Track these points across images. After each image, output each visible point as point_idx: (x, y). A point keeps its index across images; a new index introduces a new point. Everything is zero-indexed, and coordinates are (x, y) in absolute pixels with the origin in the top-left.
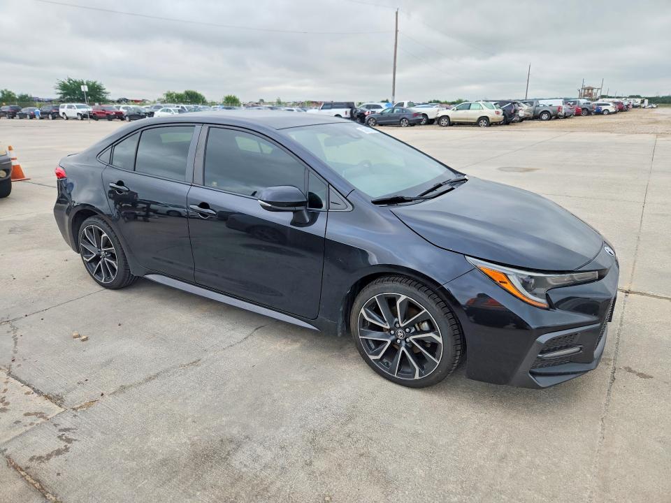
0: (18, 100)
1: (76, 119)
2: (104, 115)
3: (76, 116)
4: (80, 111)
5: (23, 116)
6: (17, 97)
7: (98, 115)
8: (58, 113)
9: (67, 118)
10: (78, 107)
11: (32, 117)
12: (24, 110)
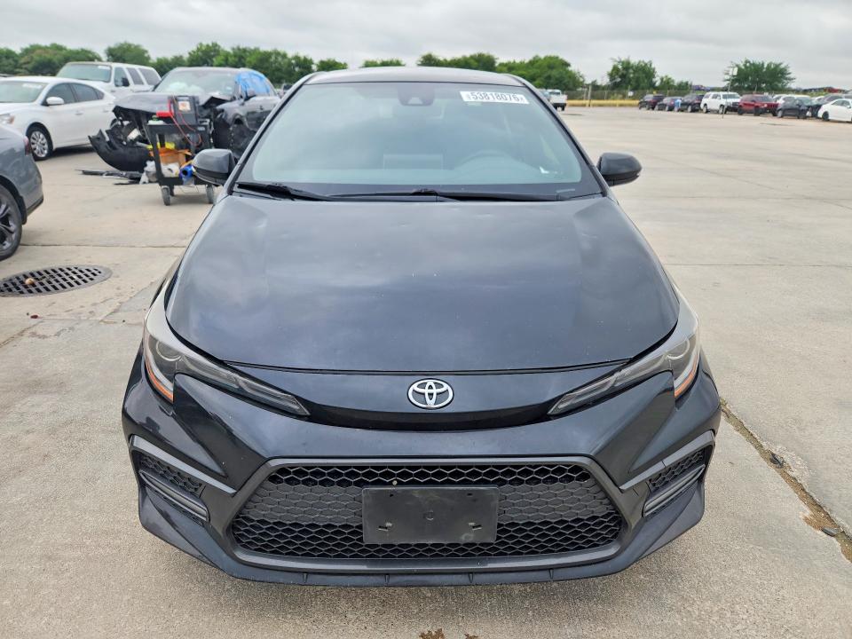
0: (675, 88)
1: (718, 112)
2: (752, 108)
3: (717, 108)
4: (723, 102)
5: (662, 108)
6: (675, 84)
7: (745, 108)
8: (699, 104)
9: (707, 112)
10: (725, 97)
11: (671, 109)
12: (667, 100)
